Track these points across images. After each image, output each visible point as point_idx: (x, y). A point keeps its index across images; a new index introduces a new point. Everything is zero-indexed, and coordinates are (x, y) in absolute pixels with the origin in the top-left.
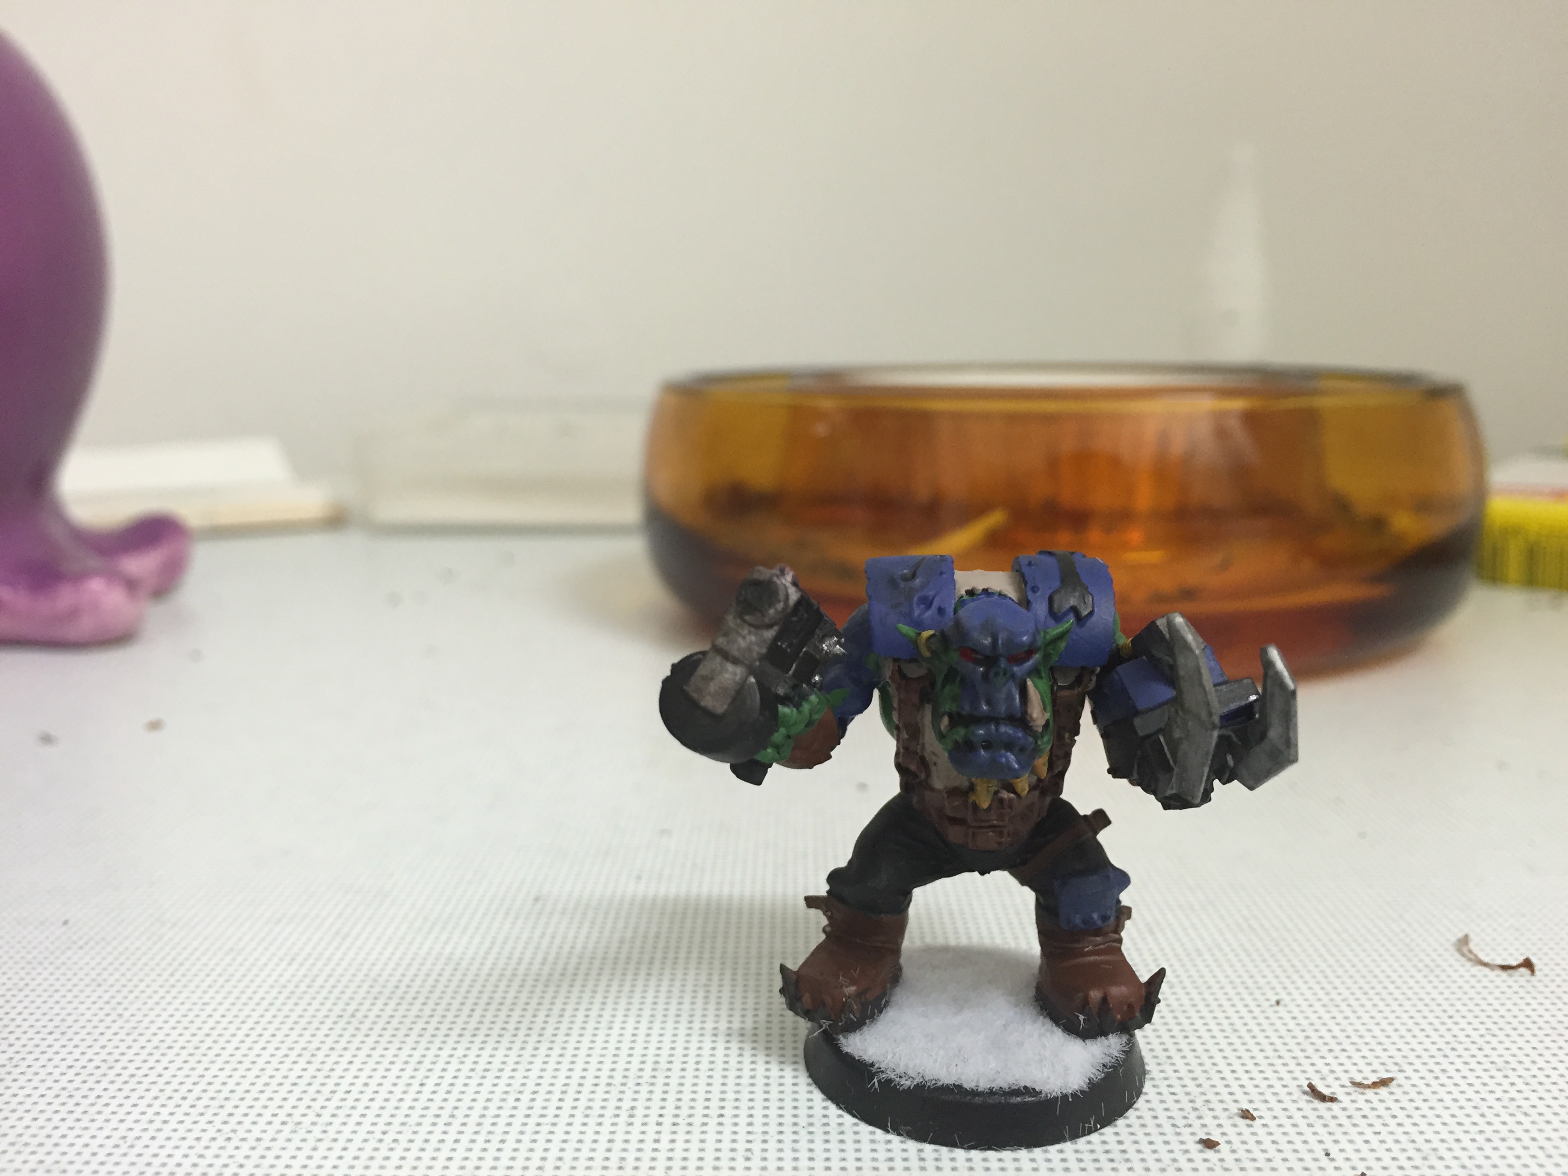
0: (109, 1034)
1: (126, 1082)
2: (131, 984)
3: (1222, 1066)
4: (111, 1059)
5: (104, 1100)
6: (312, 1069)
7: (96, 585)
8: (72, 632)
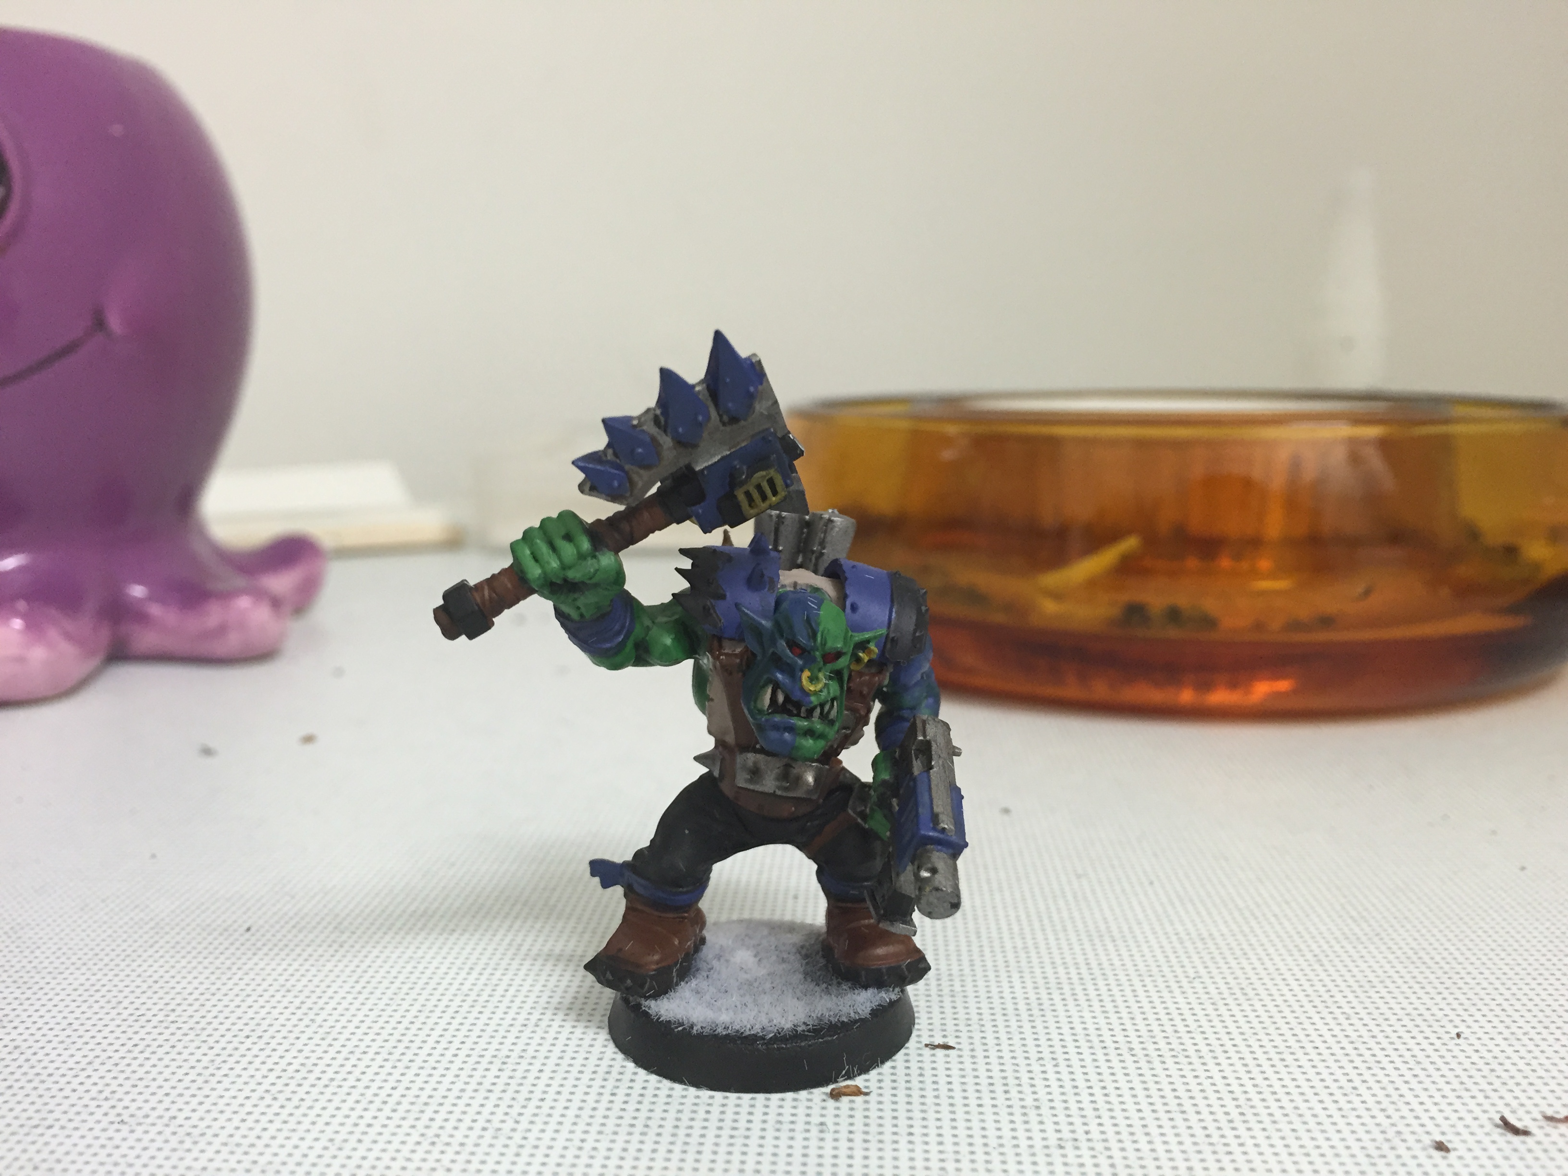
0: (304, 1038)
1: (326, 1086)
2: (318, 990)
3: (1409, 1097)
4: (309, 1062)
5: (308, 1103)
6: (504, 1075)
7: (244, 603)
8: (220, 648)
